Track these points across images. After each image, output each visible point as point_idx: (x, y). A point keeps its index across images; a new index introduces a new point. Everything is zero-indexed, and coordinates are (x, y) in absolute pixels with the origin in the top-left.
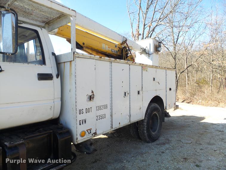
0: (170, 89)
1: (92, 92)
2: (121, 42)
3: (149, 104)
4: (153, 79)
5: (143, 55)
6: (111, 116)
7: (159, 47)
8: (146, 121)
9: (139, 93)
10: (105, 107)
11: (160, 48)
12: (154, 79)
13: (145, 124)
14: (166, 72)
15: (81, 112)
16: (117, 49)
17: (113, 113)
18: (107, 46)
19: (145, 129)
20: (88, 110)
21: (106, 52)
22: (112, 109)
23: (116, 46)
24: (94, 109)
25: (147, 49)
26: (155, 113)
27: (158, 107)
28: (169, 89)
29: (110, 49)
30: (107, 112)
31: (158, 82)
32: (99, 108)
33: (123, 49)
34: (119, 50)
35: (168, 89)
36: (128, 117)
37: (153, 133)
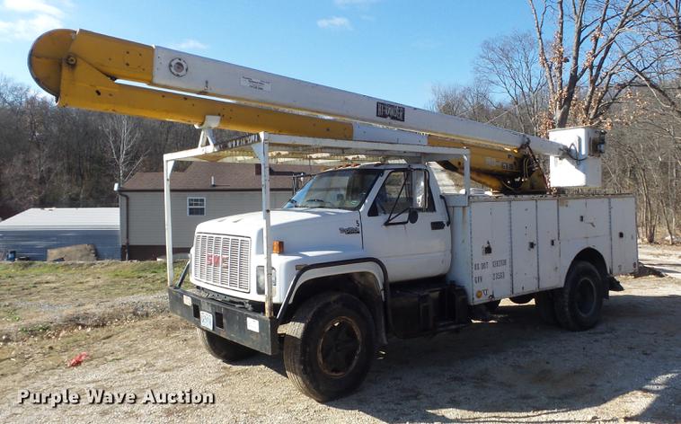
0: (621, 235)
1: (488, 243)
2: (519, 146)
3: (572, 262)
4: (579, 218)
5: (565, 161)
6: (512, 275)
7: (600, 143)
8: (567, 291)
9: (553, 243)
10: (504, 262)
11: (602, 146)
12: (582, 218)
13: (566, 296)
14: (610, 203)
15: (477, 267)
16: (511, 161)
17: (514, 273)
18: (494, 160)
19: (566, 304)
20: (484, 266)
21: (492, 171)
22: (512, 266)
23: (509, 156)
24: (490, 265)
25: (573, 148)
26: (586, 278)
27: (593, 267)
28: (618, 235)
29: (500, 164)
30: (506, 269)
31: (592, 224)
32: (496, 264)
33: (522, 161)
34: (515, 163)
35: (616, 235)
36: (536, 281)
37: (583, 315)
